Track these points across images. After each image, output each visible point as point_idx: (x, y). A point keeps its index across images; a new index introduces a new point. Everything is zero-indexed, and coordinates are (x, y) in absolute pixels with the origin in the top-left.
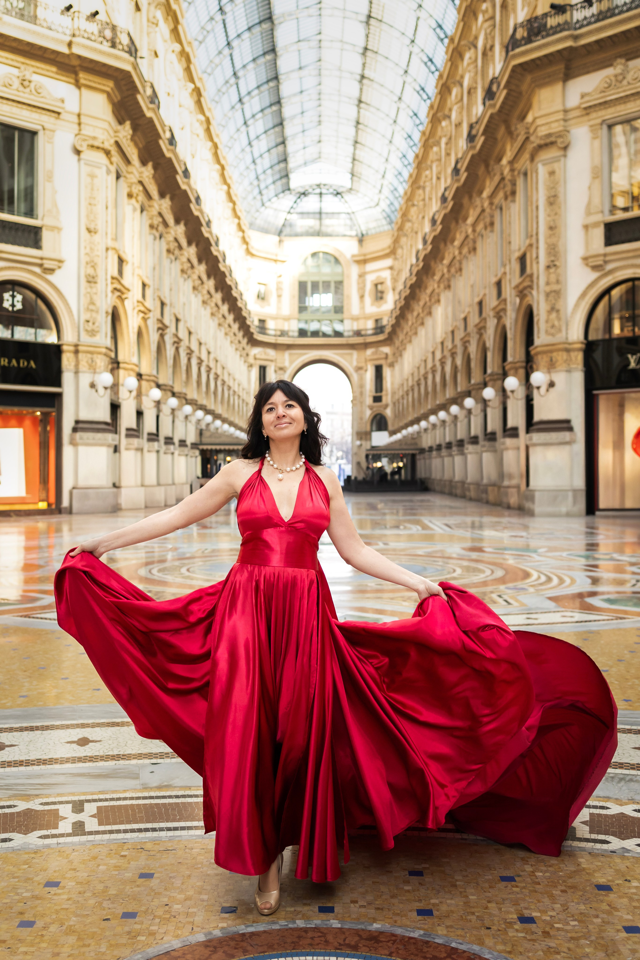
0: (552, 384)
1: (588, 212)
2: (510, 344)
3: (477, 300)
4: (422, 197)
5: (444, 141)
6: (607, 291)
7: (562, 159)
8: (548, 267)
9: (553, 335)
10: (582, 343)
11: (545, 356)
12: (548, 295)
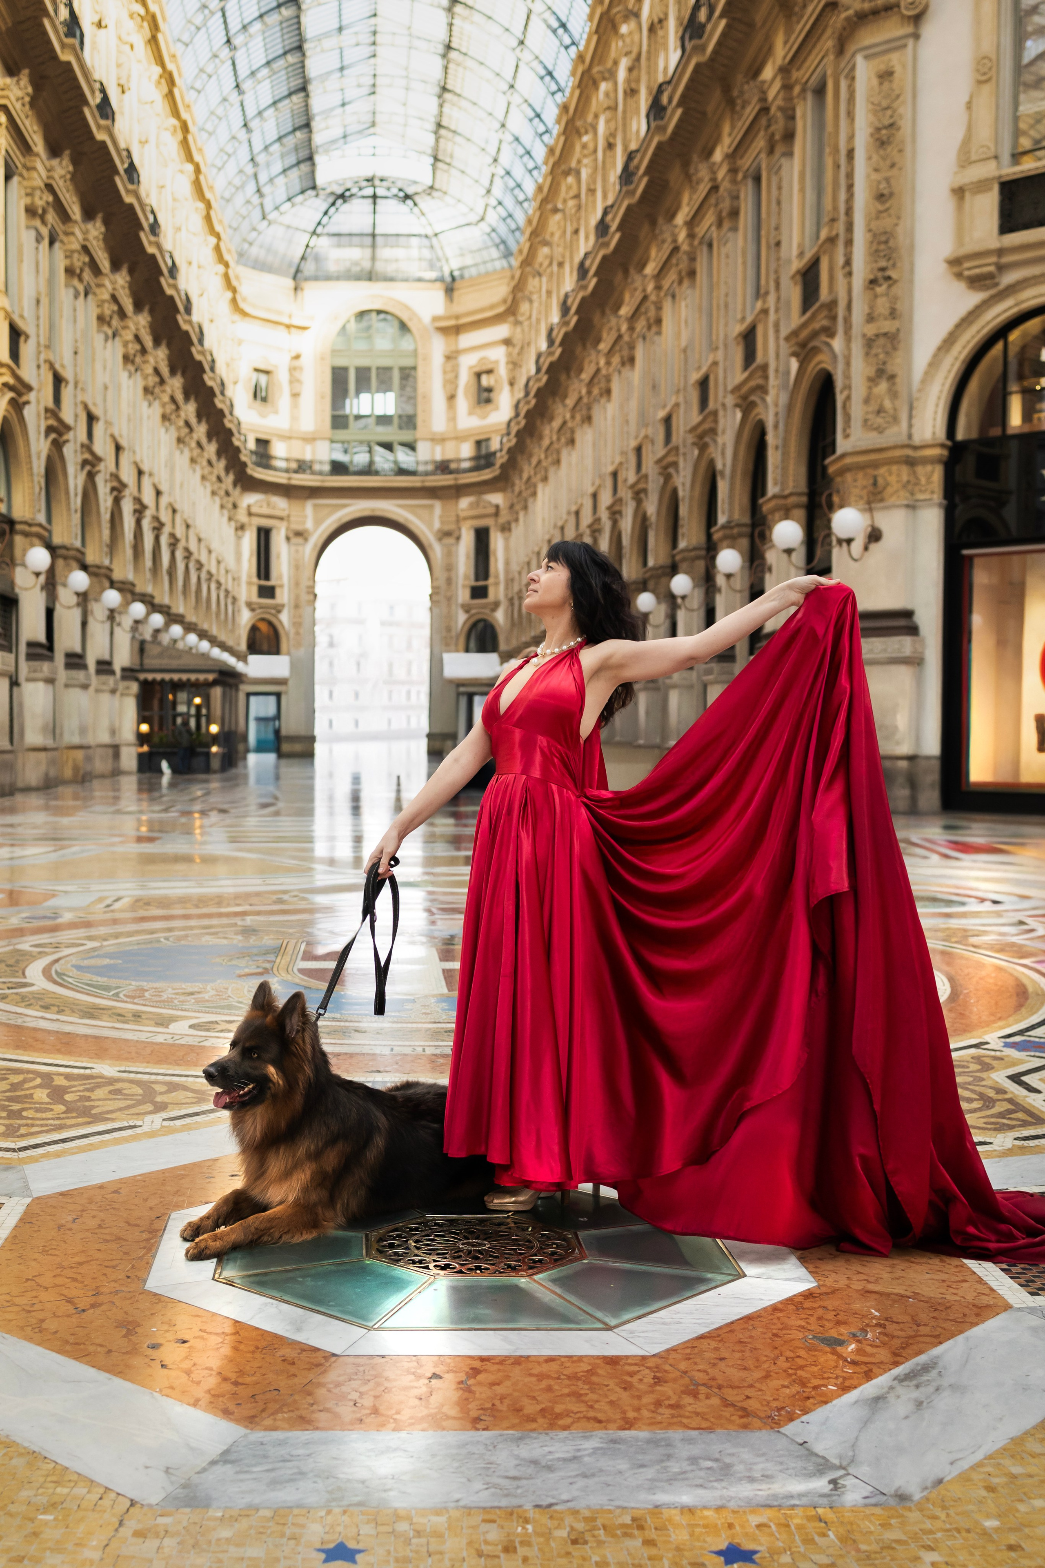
0: (875, 536)
1: (965, 160)
2: (773, 458)
3: (695, 376)
4: (572, 193)
5: (624, 64)
6: (1001, 333)
7: (911, 42)
8: (873, 282)
9: (880, 430)
10: (942, 446)
11: (860, 475)
12: (869, 343)
